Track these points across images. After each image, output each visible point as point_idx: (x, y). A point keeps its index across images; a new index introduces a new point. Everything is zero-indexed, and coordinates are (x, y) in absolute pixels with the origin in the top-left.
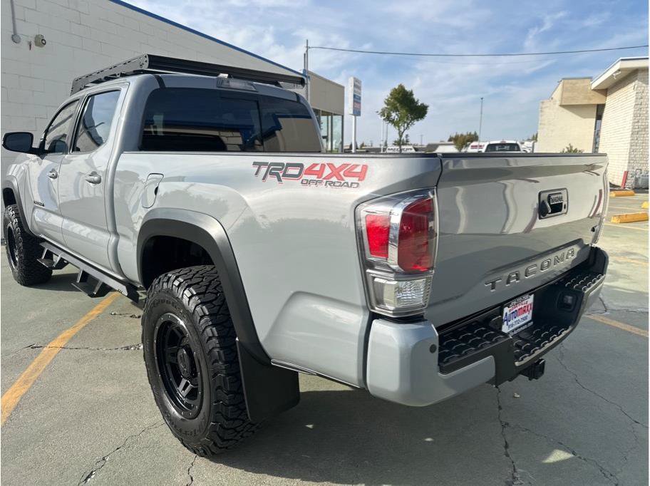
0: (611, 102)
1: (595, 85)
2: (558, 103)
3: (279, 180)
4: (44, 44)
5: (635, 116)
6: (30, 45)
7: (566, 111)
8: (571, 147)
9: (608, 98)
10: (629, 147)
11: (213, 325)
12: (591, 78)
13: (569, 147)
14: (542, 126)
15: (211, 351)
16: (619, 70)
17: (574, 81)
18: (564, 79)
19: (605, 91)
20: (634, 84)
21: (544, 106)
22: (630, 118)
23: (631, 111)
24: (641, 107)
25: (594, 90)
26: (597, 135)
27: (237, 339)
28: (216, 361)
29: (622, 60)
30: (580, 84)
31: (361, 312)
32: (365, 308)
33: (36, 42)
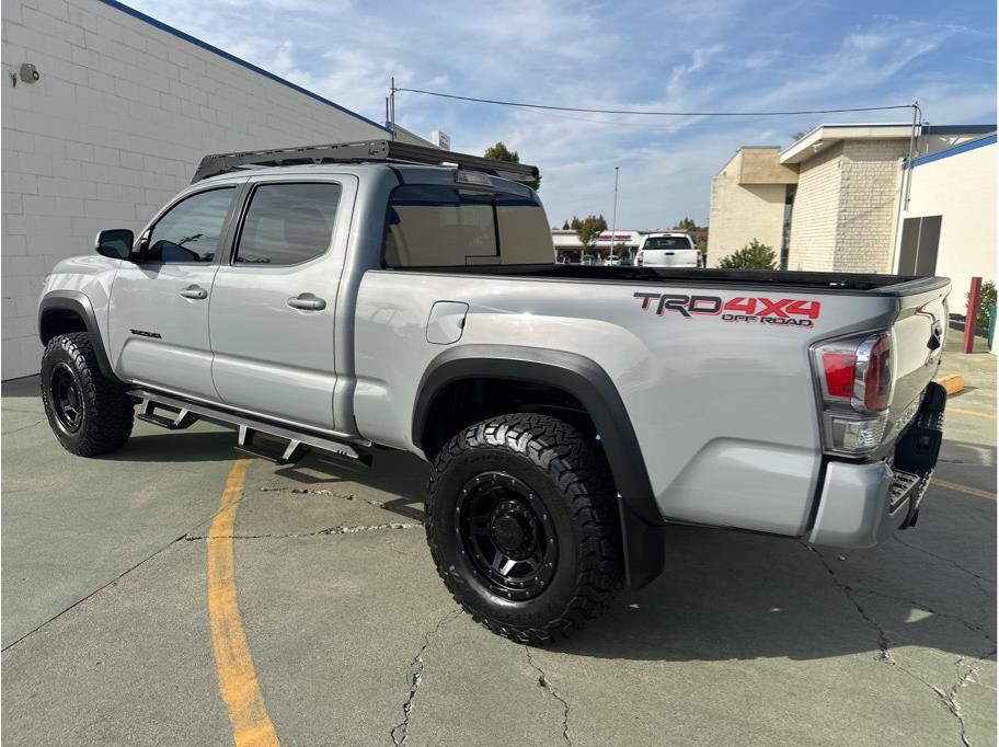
0: (805, 181)
1: (784, 158)
2: (737, 181)
3: (685, 314)
4: (37, 79)
5: (842, 202)
6: (15, 80)
7: (747, 194)
8: (757, 242)
9: (801, 176)
10: (834, 245)
11: (579, 482)
12: (778, 148)
13: (753, 241)
14: (715, 213)
15: (579, 511)
16: (820, 141)
17: (757, 151)
18: (744, 148)
19: (797, 166)
20: (838, 159)
21: (717, 184)
22: (834, 205)
23: (836, 196)
24: (850, 190)
25: (782, 164)
26: (787, 225)
27: (619, 496)
28: (587, 523)
29: (825, 127)
30: (765, 156)
31: (813, 454)
32: (817, 451)
33: (22, 75)
